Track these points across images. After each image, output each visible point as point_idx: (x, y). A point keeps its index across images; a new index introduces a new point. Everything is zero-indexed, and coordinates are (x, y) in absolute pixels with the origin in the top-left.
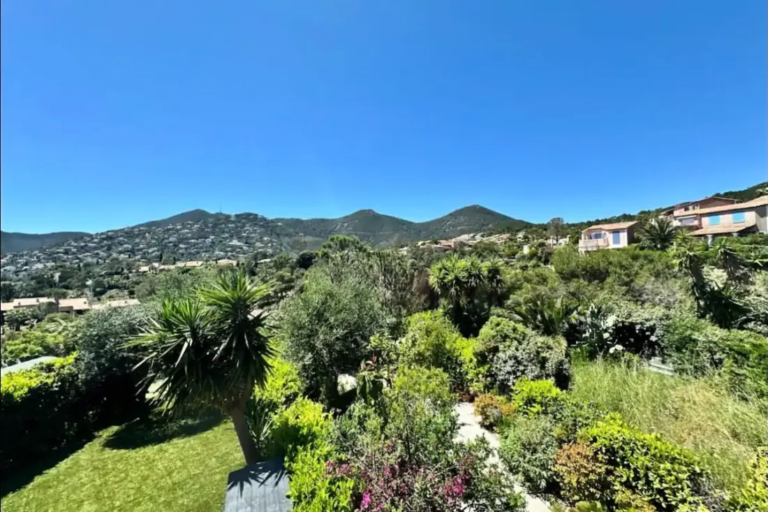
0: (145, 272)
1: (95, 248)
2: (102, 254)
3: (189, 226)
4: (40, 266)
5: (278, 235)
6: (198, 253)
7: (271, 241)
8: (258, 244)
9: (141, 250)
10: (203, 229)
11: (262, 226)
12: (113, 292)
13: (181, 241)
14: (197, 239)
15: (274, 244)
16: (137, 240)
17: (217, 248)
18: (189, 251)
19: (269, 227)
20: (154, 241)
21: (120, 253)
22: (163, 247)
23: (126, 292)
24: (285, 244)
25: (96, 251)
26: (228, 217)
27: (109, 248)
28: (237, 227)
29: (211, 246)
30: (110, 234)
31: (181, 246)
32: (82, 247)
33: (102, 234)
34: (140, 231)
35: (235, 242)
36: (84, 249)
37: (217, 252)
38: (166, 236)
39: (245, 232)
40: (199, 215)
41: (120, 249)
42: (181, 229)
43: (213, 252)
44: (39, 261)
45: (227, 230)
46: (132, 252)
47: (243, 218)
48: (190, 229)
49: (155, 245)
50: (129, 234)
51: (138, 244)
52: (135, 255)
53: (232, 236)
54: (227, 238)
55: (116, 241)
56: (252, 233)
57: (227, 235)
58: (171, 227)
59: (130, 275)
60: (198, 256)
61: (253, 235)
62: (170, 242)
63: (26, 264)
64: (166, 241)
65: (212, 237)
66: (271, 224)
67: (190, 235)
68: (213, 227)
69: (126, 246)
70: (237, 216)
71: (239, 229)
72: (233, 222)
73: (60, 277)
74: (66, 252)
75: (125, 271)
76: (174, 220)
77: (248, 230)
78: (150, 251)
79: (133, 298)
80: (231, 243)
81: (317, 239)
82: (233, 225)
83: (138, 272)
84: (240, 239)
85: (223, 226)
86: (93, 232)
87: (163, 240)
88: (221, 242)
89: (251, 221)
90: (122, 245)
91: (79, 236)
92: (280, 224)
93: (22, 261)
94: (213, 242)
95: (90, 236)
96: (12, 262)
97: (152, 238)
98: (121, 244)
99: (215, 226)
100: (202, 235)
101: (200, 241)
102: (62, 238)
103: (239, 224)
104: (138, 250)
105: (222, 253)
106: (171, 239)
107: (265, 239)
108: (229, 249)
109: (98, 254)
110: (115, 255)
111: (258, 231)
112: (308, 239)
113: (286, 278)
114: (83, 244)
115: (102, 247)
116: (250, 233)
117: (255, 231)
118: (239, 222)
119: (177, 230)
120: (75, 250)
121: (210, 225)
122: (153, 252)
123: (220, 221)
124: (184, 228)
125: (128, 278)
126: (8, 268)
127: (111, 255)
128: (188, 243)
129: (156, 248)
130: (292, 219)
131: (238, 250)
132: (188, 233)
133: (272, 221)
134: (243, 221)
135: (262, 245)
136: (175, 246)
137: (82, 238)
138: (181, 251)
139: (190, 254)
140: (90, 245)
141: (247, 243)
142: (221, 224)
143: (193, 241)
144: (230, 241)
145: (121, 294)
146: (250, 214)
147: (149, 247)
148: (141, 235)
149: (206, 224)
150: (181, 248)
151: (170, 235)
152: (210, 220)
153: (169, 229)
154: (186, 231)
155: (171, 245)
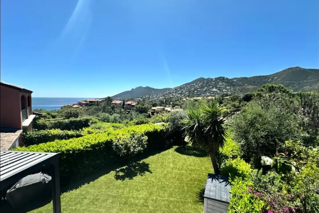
0: (185, 100)
2: (174, 94)
3: (198, 84)
4: (161, 98)
5: (234, 86)
6: (200, 94)
7: (231, 89)
8: (224, 90)
10: (203, 85)
11: (227, 82)
12: (177, 106)
13: (195, 90)
14: (200, 89)
15: (232, 90)
16: (183, 90)
17: (207, 92)
18: (198, 93)
19: (230, 82)
20: (187, 90)
21: (178, 94)
22: (190, 92)
23: (180, 107)
24: (237, 90)
25: (172, 94)
26: (212, 79)
27: (176, 93)
28: (215, 83)
29: (205, 91)
30: (176, 88)
31: (195, 91)
33: (174, 88)
35: (214, 90)
36: (170, 93)
37: (207, 94)
38: (191, 88)
39: (218, 85)
40: (201, 80)
42: (195, 85)
43: (206, 94)
44: (161, 97)
45: (211, 85)
46: (181, 94)
47: (218, 79)
48: (198, 85)
49: (187, 91)
50: (181, 88)
51: (183, 91)
52: (182, 95)
53: (213, 87)
54: (211, 88)
55: (177, 90)
56: (222, 85)
57: (211, 87)
58: (192, 85)
59: (181, 101)
60: (200, 95)
61: (222, 86)
62: (192, 90)
63: (159, 97)
64: (191, 90)
65: (206, 88)
66: (230, 81)
67: (198, 87)
69: (180, 92)
70: (215, 78)
71: (216, 84)
72: (214, 81)
73: (165, 101)
74: (166, 94)
75: (180, 100)
76: (193, 82)
77: (220, 84)
78: (186, 93)
79: (181, 109)
80: (213, 90)
81: (255, 87)
82: (214, 83)
83: (182, 100)
84: (216, 88)
85: (210, 83)
87: (190, 89)
88: (209, 89)
89: (221, 80)
90: (179, 91)
91: (169, 89)
92: (235, 80)
93: (158, 96)
94: (206, 90)
95: (171, 89)
96: (156, 97)
97: (187, 89)
98: (178, 91)
99: (207, 83)
100: (202, 87)
101: (201, 89)
102: (165, 90)
103: (216, 82)
104: (183, 93)
105: (209, 94)
106: (192, 89)
107: (228, 88)
108: (212, 92)
110: (177, 95)
111: (224, 85)
112: (250, 87)
113: (236, 106)
114: (170, 91)
115: (174, 92)
116: (221, 85)
117: (223, 85)
118: (216, 81)
119: (194, 86)
120: (168, 93)
122: (187, 94)
123: (209, 80)
124: (196, 85)
125: (180, 102)
126: (156, 98)
127: (176, 95)
128: (197, 90)
129: (188, 93)
130: (242, 78)
131: (216, 93)
132: (197, 87)
133: (231, 80)
134: (218, 80)
135: (226, 91)
136: (193, 91)
137: (169, 90)
138: (195, 93)
139: (198, 94)
140: (171, 92)
141: (219, 90)
142: (209, 82)
143: (199, 89)
144: (213, 89)
145: (178, 107)
146: (221, 77)
147: (186, 92)
148: (184, 88)
149: (204, 83)
150: (195, 92)
151: (192, 88)
152: (205, 81)
153: (192, 86)
154: (197, 86)
155: (192, 91)
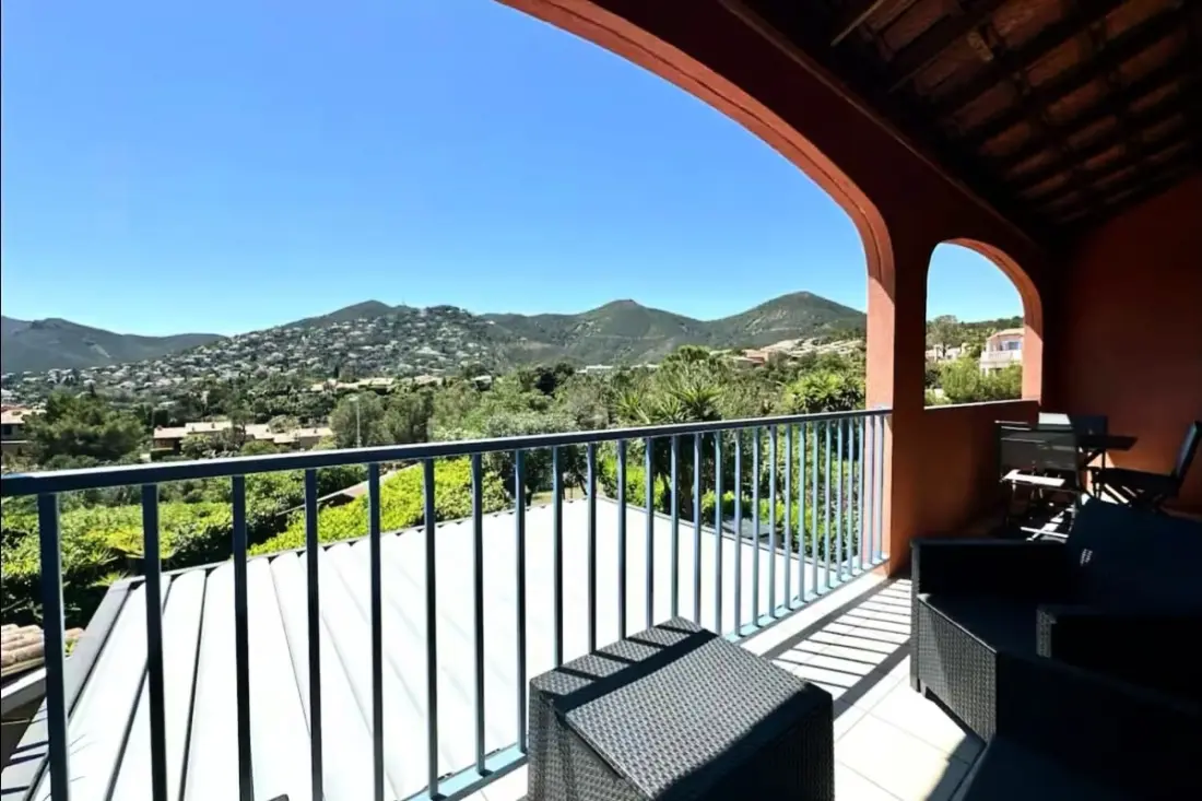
0: (318, 392)
1: (234, 357)
2: (245, 366)
3: (360, 326)
4: (165, 382)
5: (489, 339)
6: (374, 366)
7: (479, 350)
8: (461, 354)
9: (297, 360)
10: (381, 331)
11: (466, 326)
12: (280, 419)
13: (351, 347)
14: (373, 345)
15: (484, 353)
16: (290, 346)
17: (401, 359)
18: (362, 362)
19: (477, 327)
20: (313, 348)
21: (270, 364)
22: (327, 356)
23: (296, 420)
24: (500, 354)
25: (237, 362)
26: (415, 312)
27: (254, 359)
28: (429, 327)
29: (392, 356)
30: (254, 336)
31: (351, 355)
32: (218, 356)
33: (243, 336)
34: (293, 332)
35: (426, 350)
36: (219, 359)
37: (401, 365)
38: (330, 340)
39: (440, 335)
40: (372, 310)
41: (269, 359)
42: (349, 331)
43: (396, 365)
44: (164, 375)
45: (414, 331)
46: (285, 363)
47: (439, 314)
48: (363, 330)
49: (314, 354)
50: (280, 336)
51: (291, 352)
52: (289, 368)
53: (421, 341)
54: (415, 344)
55: (262, 347)
56: (452, 336)
57: (415, 339)
58: (335, 326)
59: (299, 395)
60: (374, 370)
61: (453, 340)
62: (336, 350)
63: (148, 379)
64: (330, 347)
65: (394, 342)
66: (477, 323)
67: (362, 339)
68: (394, 327)
69: (275, 354)
70: (430, 310)
71: (432, 330)
72: (424, 320)
73: (209, 397)
74: (198, 363)
75: (293, 390)
76: (338, 316)
77: (444, 332)
78: (309, 362)
79: (308, 427)
80: (420, 352)
81: (547, 346)
82: (423, 325)
83: (309, 391)
84: (434, 345)
85: (409, 325)
86: (230, 334)
87: (326, 346)
88: (407, 349)
89: (448, 317)
90: (270, 353)
91: (212, 341)
92: (492, 323)
93: (143, 374)
94: (395, 350)
95: (226, 339)
96: (131, 376)
97: (312, 344)
98: (269, 351)
99: (397, 325)
100: (377, 339)
101: (377, 347)
102: (187, 343)
103: (431, 323)
104: (293, 361)
105: (409, 366)
106: (337, 345)
107: (471, 345)
108: (418, 360)
109: (239, 366)
110: (261, 368)
111: (460, 334)
112: (536, 346)
114: (218, 351)
115: (246, 355)
116: (448, 337)
117: (455, 334)
118: (432, 320)
119: (345, 332)
120: (208, 360)
121: (390, 324)
122: (314, 363)
123: (405, 316)
124: (354, 328)
125: (296, 400)
126: (126, 383)
127: (256, 367)
128: (360, 351)
129: (316, 359)
130: (510, 315)
131: (433, 362)
132: (360, 336)
133: (480, 318)
134: (438, 318)
135: (467, 355)
136: (342, 355)
137: (217, 342)
138: (350, 363)
139: (364, 367)
140: (227, 352)
141: (443, 351)
142: (406, 323)
143: (367, 348)
144: (420, 349)
145: (290, 422)
146: (448, 308)
147: (307, 358)
148: (295, 338)
149: (384, 322)
150: (351, 359)
151: (335, 339)
152: (391, 317)
153: (335, 330)
154: (357, 333)
155: (337, 353)
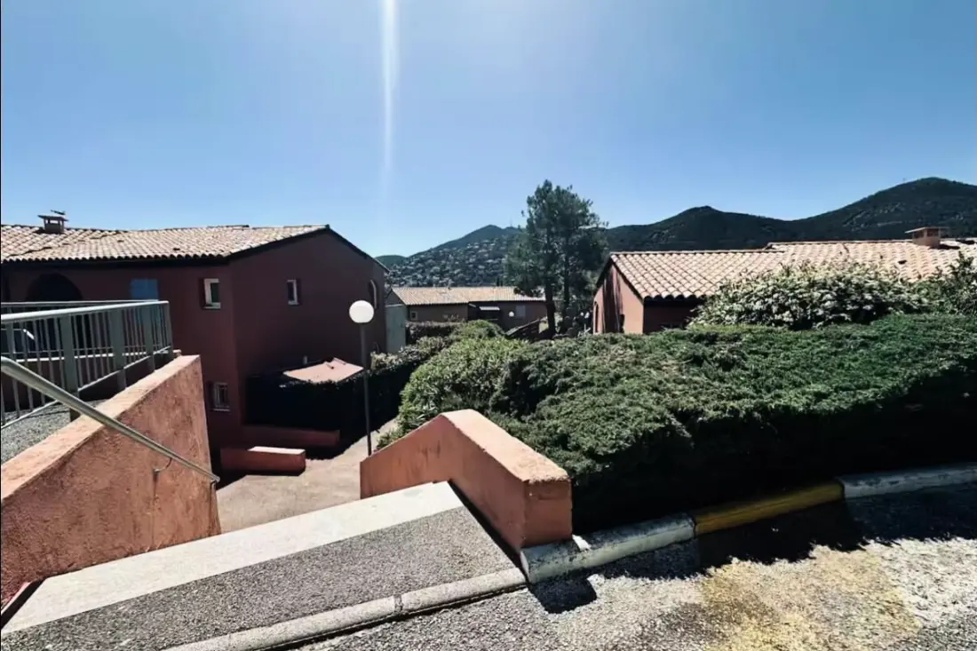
1: (413, 271)
2: (420, 276)
3: (485, 245)
6: (495, 274)
9: (448, 271)
10: (498, 248)
13: (479, 261)
14: (494, 259)
16: (443, 262)
18: (487, 272)
20: (457, 263)
22: (465, 269)
27: (423, 272)
30: (420, 256)
31: (480, 267)
32: (404, 270)
33: (415, 256)
34: (444, 252)
36: (405, 272)
38: (467, 257)
40: (493, 232)
41: (432, 271)
42: (478, 249)
48: (486, 248)
49: (457, 267)
50: (435, 255)
51: (444, 266)
52: (444, 277)
55: (426, 263)
58: (469, 246)
60: (495, 277)
62: (470, 264)
67: (486, 255)
68: (507, 245)
69: (435, 268)
74: (394, 275)
76: (469, 238)
78: (456, 272)
86: (406, 254)
87: (464, 261)
90: (431, 267)
95: (407, 259)
97: (456, 260)
98: (431, 266)
99: (510, 243)
101: (496, 262)
106: (471, 260)
109: (416, 276)
114: (404, 267)
115: (418, 269)
119: (476, 250)
120: (399, 273)
121: (505, 242)
122: (458, 273)
124: (481, 247)
128: (486, 264)
129: (459, 270)
132: (485, 253)
136: (475, 267)
137: (402, 261)
139: (488, 275)
140: (409, 267)
143: (490, 261)
147: (454, 270)
148: (445, 257)
149: (500, 241)
150: (480, 270)
151: (470, 255)
152: (505, 237)
153: (470, 250)
154: (483, 250)
155: (471, 266)
